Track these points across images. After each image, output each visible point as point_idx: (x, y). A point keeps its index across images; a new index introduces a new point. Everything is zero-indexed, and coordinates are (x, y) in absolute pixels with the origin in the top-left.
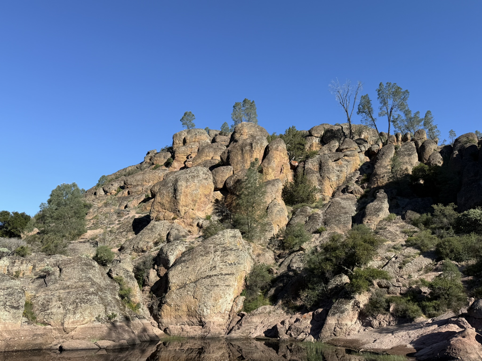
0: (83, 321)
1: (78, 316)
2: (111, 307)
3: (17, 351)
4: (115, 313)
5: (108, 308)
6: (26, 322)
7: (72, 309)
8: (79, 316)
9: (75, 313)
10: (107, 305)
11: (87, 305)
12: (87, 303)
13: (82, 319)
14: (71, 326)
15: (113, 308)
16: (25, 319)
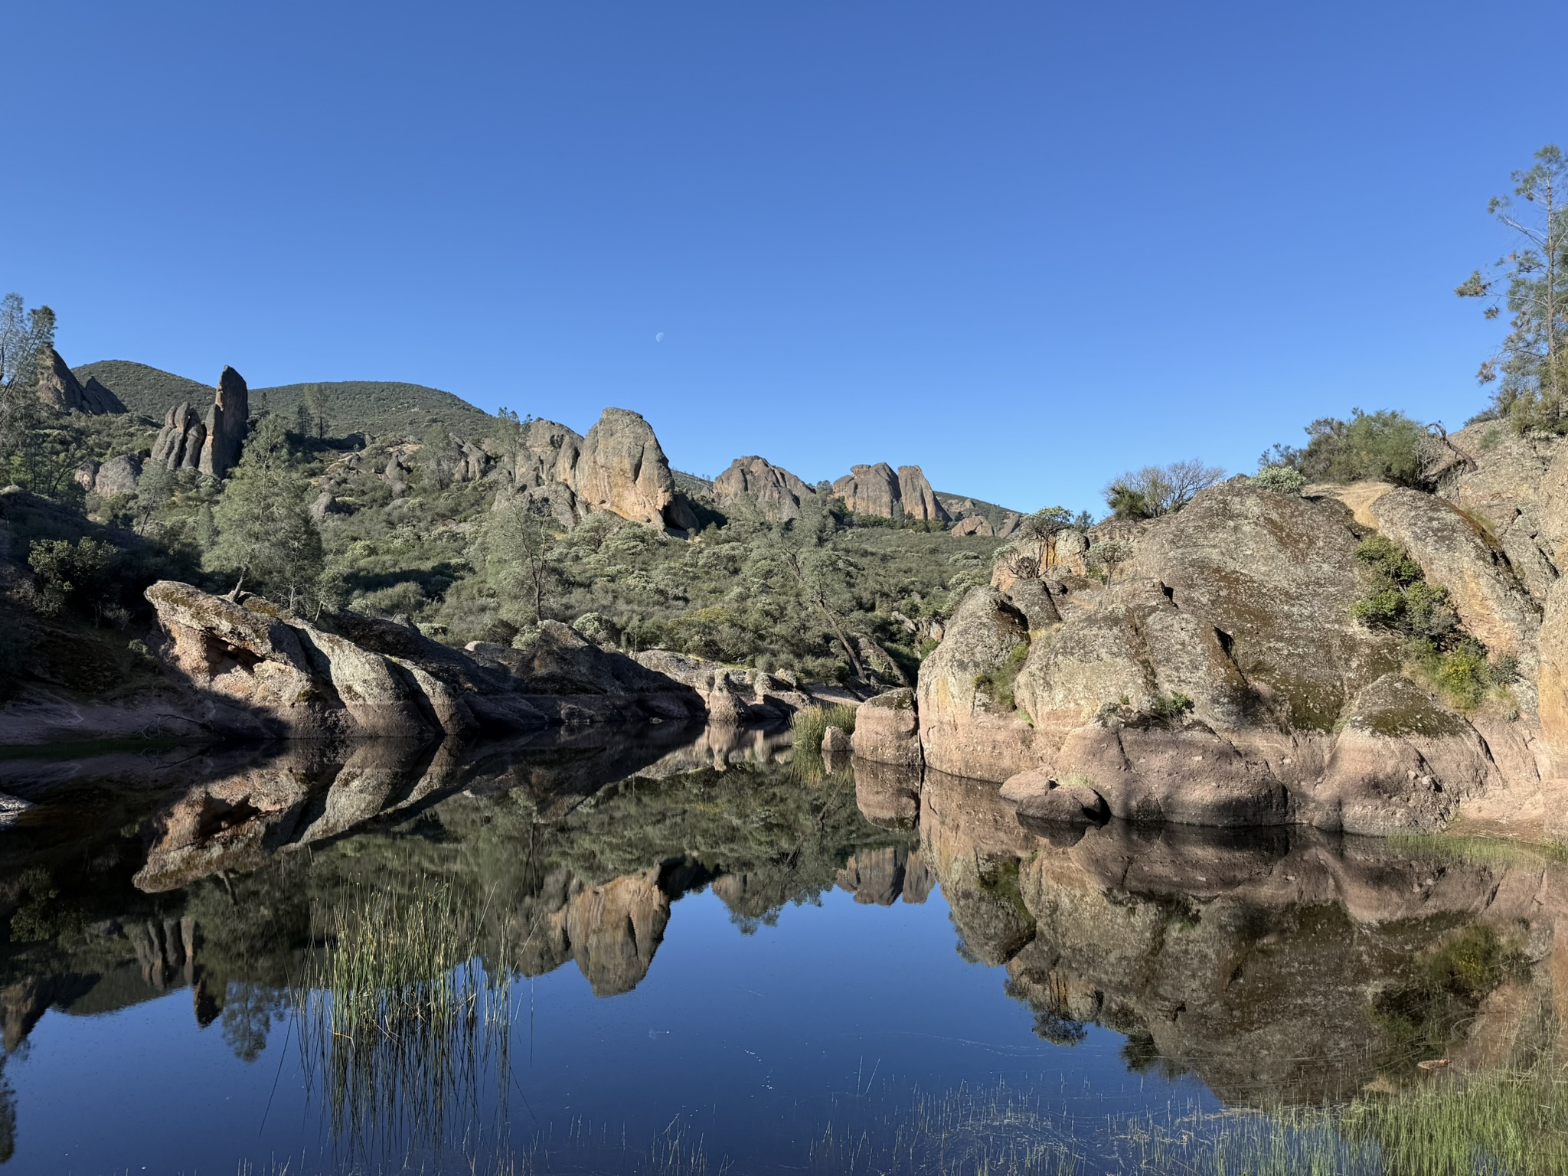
0: (1079, 713)
1: (1059, 694)
2: (1177, 669)
3: (982, 781)
4: (1188, 692)
5: (1162, 672)
6: (984, 705)
7: (1037, 672)
8: (1061, 696)
9: (1048, 686)
10: (1160, 661)
11: (1073, 661)
12: (1072, 654)
13: (1072, 705)
14: (1053, 727)
15: (1185, 674)
16: (983, 697)
